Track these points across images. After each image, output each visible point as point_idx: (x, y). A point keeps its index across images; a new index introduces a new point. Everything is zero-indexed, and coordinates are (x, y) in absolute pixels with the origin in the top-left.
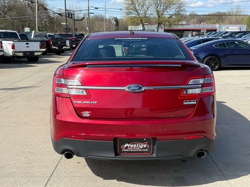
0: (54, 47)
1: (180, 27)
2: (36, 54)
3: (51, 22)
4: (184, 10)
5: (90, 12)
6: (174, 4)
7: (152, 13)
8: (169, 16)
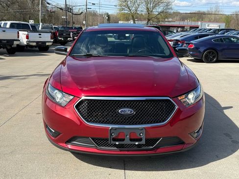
0: (60, 39)
1: (167, 24)
2: (47, 44)
3: (50, 16)
4: (171, 8)
5: (88, 7)
6: (162, 3)
7: (142, 10)
8: (157, 13)
